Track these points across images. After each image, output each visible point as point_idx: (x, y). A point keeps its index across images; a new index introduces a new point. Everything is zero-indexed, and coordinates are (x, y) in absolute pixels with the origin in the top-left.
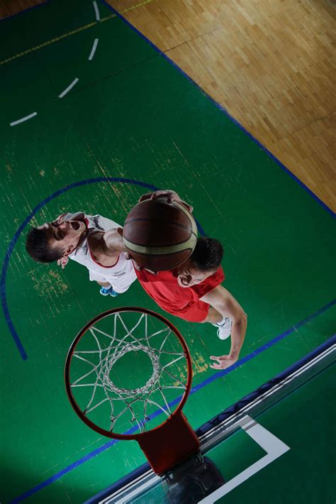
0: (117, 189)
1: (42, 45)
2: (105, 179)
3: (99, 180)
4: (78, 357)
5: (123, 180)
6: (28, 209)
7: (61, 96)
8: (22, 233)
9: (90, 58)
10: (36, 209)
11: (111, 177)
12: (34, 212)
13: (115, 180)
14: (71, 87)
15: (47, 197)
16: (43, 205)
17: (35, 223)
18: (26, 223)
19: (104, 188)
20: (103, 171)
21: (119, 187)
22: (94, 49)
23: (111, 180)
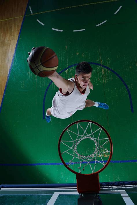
0: (103, 71)
1: (98, 3)
2: (100, 65)
3: (98, 64)
4: (68, 132)
5: (108, 68)
6: (67, 66)
7: (97, 26)
8: (61, 74)
9: (115, 14)
10: (70, 67)
11: (103, 65)
12: (69, 67)
13: (104, 67)
14: (102, 23)
15: (75, 63)
16: (73, 66)
17: (67, 71)
18: (64, 71)
19: (99, 68)
20: (101, 61)
21: (105, 70)
22: (118, 10)
23: (103, 66)
